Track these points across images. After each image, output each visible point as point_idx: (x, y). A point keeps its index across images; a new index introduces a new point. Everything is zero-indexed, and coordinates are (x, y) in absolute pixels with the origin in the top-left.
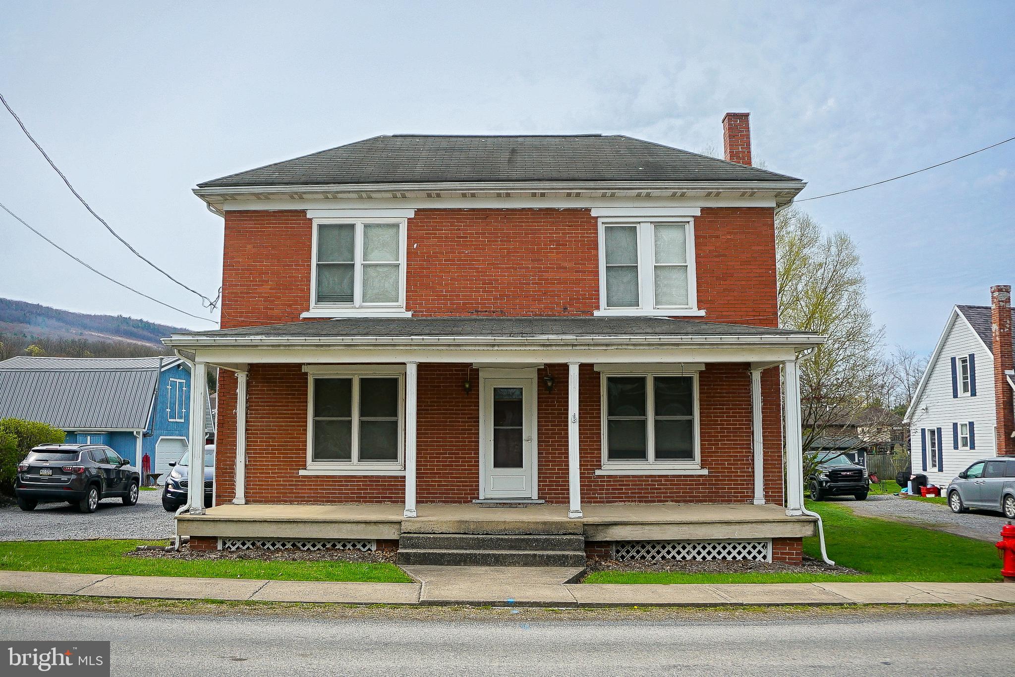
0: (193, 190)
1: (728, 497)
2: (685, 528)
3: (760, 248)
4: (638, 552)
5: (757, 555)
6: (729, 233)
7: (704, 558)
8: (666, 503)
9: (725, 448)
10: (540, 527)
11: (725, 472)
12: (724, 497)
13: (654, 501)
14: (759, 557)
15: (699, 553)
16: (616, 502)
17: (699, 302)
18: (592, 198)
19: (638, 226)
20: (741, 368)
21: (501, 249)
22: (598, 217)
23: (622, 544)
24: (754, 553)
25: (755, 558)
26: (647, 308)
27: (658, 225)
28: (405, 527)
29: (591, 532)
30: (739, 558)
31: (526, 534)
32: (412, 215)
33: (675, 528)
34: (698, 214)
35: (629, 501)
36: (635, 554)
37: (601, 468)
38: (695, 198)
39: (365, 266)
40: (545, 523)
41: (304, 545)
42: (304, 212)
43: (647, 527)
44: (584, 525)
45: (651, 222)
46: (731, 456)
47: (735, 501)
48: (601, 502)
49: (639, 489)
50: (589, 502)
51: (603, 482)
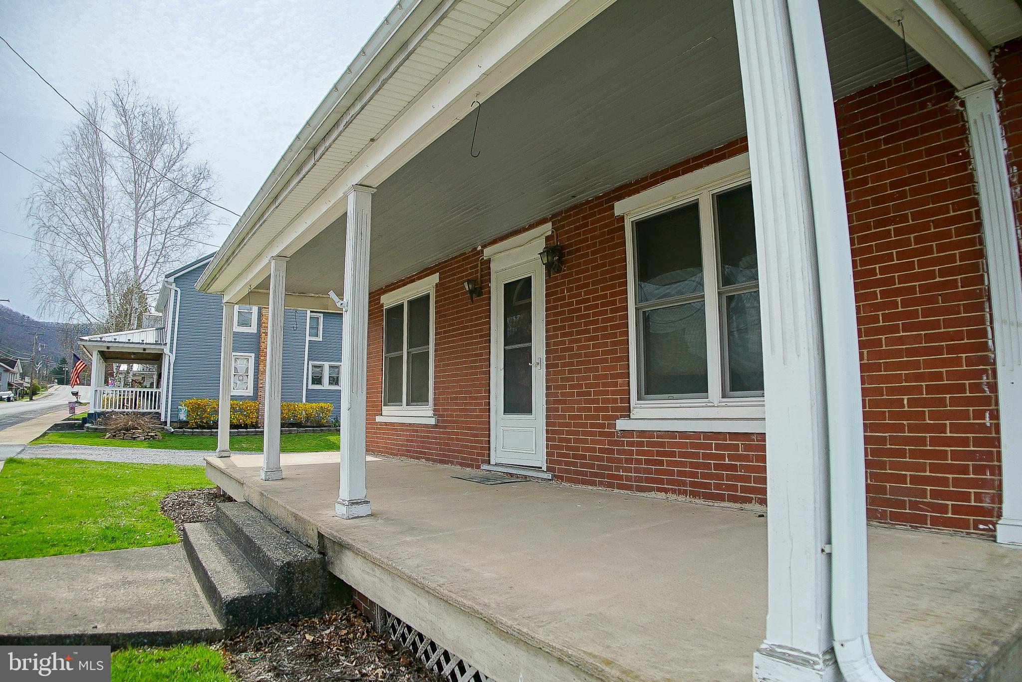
1: (913, 506)
8: (747, 506)
9: (899, 354)
11: (901, 428)
12: (901, 504)
13: (721, 498)
16: (651, 489)
20: (929, 100)
35: (674, 491)
37: (629, 416)
46: (920, 377)
47: (936, 522)
48: (629, 488)
49: (692, 465)
50: (611, 486)
51: (630, 444)
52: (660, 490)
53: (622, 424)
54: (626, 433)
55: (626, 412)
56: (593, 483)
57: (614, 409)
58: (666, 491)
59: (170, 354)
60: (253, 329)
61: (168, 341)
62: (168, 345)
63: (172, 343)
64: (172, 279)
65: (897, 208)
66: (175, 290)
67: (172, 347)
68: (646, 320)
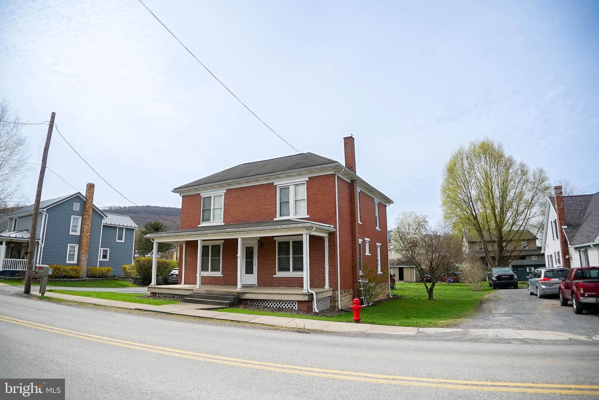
0: (172, 191)
1: (316, 286)
2: (267, 295)
3: (328, 190)
4: (257, 303)
5: (293, 307)
6: (318, 185)
7: (276, 307)
8: (296, 287)
10: (226, 293)
11: (315, 276)
13: (292, 287)
14: (294, 308)
15: (275, 305)
17: (308, 212)
18: (274, 179)
19: (289, 186)
21: (248, 200)
22: (276, 185)
23: (252, 300)
24: (292, 306)
25: (292, 308)
26: (292, 217)
27: (296, 185)
28: (194, 291)
29: (240, 295)
30: (287, 307)
31: (223, 295)
32: (225, 191)
33: (264, 295)
34: (308, 180)
36: (256, 304)
38: (306, 174)
39: (214, 209)
40: (227, 292)
41: (175, 296)
42: (199, 194)
43: (256, 294)
44: (238, 293)
45: (294, 185)
48: (275, 287)
49: (287, 282)
50: (272, 286)
51: (276, 279)
52: (281, 286)
53: (274, 276)
54: (275, 277)
55: (275, 274)
56: (268, 286)
57: (273, 273)
58: (283, 286)
59: (42, 244)
60: (78, 233)
61: (41, 237)
62: (41, 240)
63: (43, 239)
64: (45, 210)
65: (316, 249)
66: (46, 215)
67: (42, 241)
68: (279, 258)
